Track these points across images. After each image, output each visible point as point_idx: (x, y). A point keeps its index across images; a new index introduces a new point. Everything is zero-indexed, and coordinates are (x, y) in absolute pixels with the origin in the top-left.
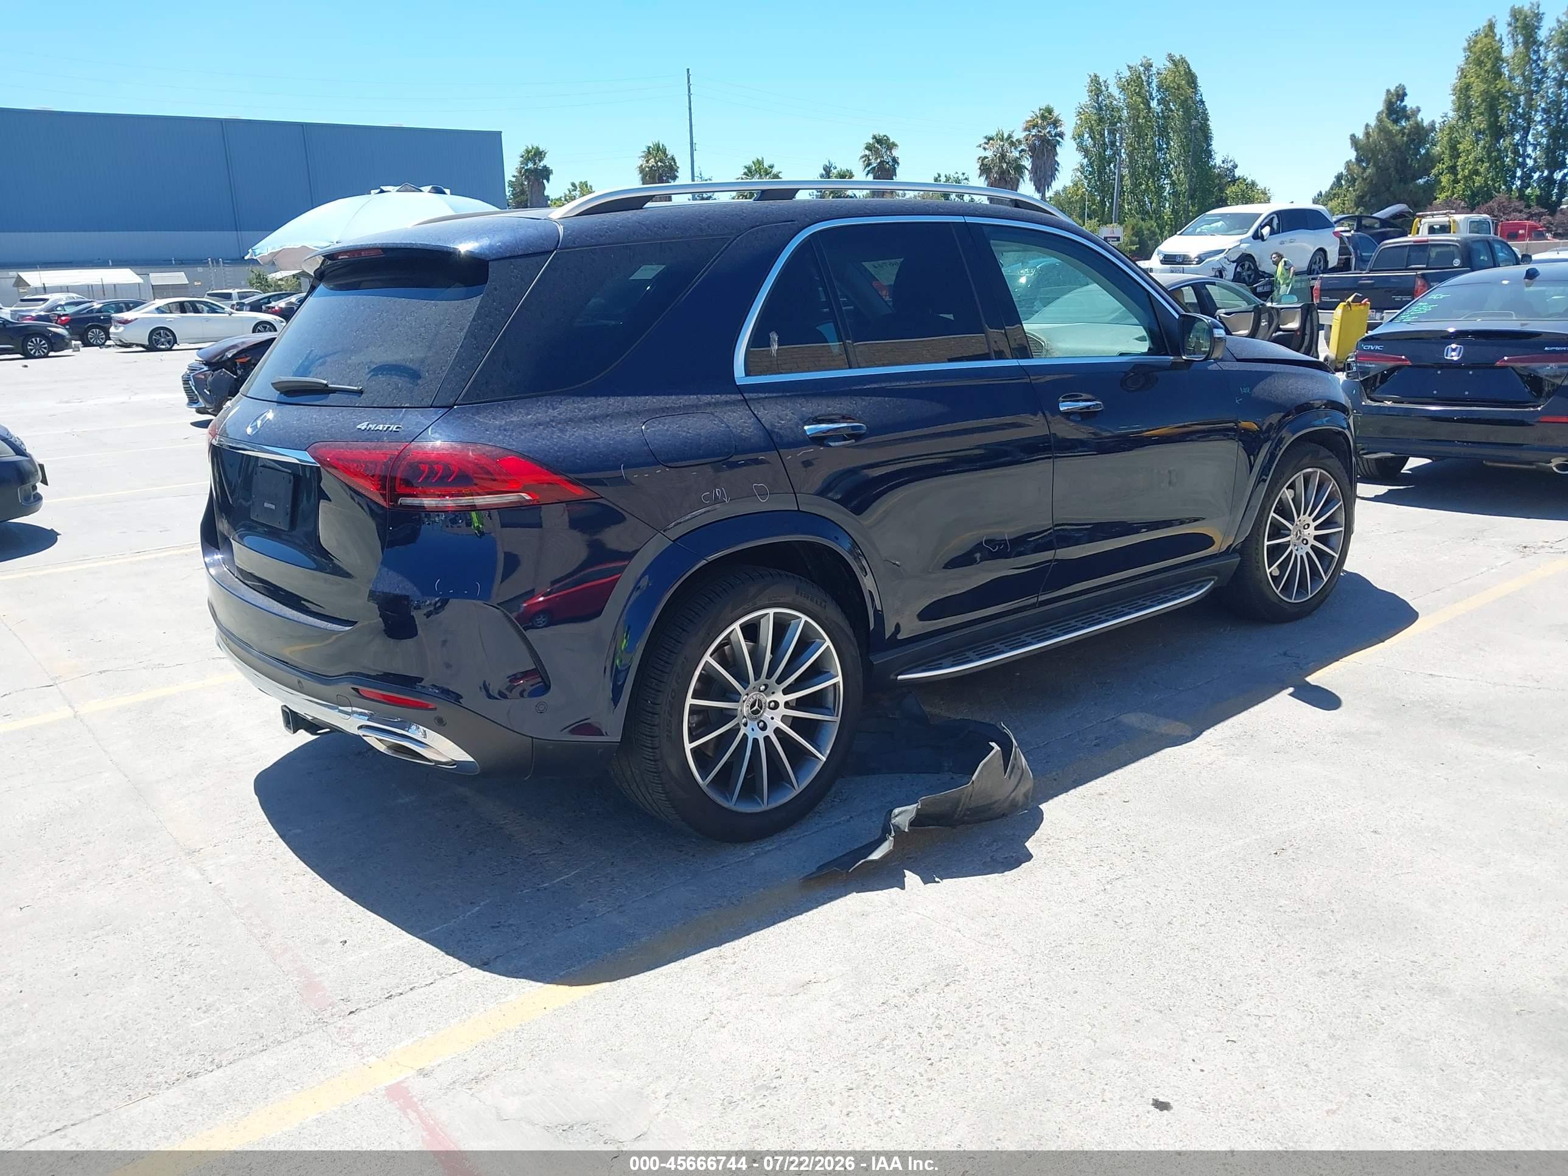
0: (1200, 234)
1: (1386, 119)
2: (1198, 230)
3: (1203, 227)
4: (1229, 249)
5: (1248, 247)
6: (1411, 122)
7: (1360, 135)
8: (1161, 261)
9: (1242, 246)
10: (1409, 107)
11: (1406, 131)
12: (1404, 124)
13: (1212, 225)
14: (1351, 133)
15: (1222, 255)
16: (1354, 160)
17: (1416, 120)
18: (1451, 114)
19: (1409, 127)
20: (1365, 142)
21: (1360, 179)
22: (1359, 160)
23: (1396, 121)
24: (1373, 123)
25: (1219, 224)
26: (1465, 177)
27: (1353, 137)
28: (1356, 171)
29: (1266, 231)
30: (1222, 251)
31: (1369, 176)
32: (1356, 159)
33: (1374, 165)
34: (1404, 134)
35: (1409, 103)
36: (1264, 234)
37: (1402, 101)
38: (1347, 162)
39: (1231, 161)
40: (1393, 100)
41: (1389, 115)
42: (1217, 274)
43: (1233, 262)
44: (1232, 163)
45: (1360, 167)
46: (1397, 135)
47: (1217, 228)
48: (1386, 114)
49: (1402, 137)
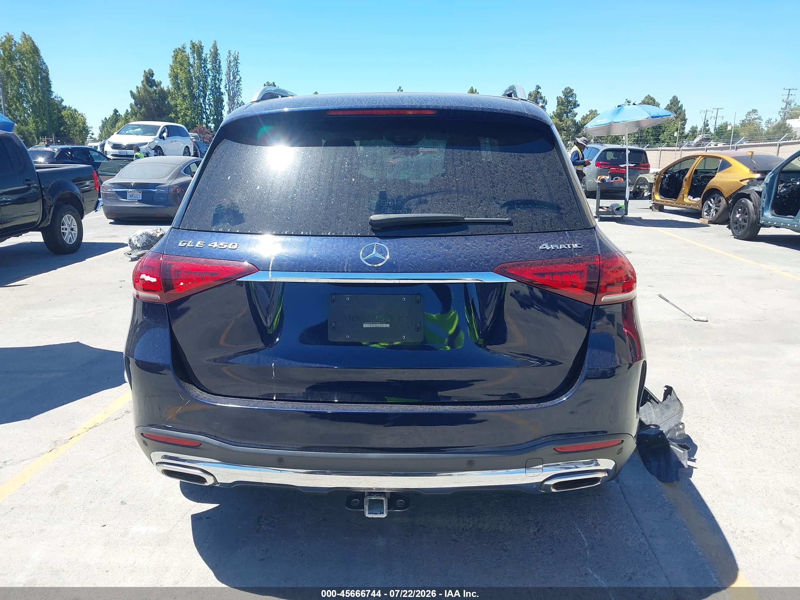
0: (129, 134)
1: (147, 85)
2: (127, 132)
3: (130, 131)
4: (150, 143)
5: (158, 142)
6: (159, 88)
7: (135, 91)
8: (112, 147)
9: (155, 141)
10: (156, 80)
11: (157, 92)
12: (155, 88)
13: (135, 130)
14: (131, 90)
15: (147, 146)
16: (133, 104)
17: (161, 87)
18: (170, 86)
19: (158, 90)
20: (138, 95)
21: (139, 113)
22: (136, 104)
23: (151, 86)
24: (140, 85)
25: (139, 129)
26: (182, 116)
27: (131, 92)
28: (136, 109)
29: (165, 135)
30: (146, 144)
31: (143, 112)
32: (135, 103)
33: (145, 107)
34: (156, 93)
35: (156, 78)
36: (164, 136)
37: (152, 77)
38: (130, 104)
39: (59, 97)
40: (148, 76)
41: (147, 83)
42: (146, 155)
43: (153, 149)
44: (60, 98)
45: (137, 107)
46: (153, 93)
47: (138, 132)
48: (146, 83)
49: (156, 94)
